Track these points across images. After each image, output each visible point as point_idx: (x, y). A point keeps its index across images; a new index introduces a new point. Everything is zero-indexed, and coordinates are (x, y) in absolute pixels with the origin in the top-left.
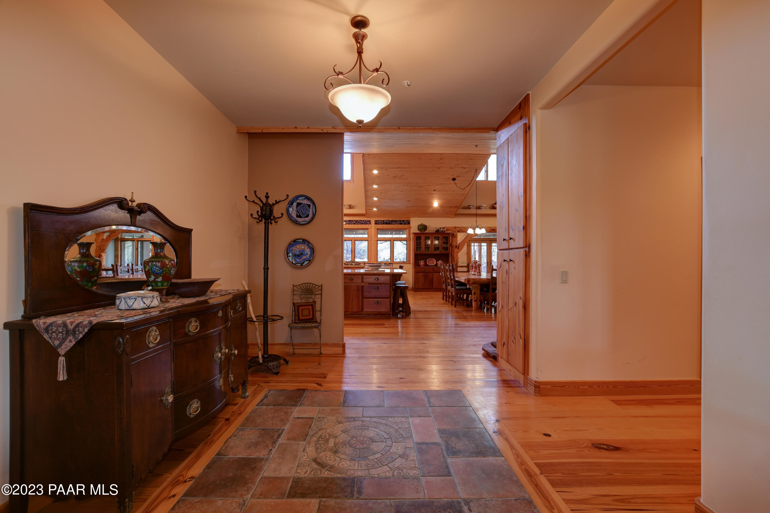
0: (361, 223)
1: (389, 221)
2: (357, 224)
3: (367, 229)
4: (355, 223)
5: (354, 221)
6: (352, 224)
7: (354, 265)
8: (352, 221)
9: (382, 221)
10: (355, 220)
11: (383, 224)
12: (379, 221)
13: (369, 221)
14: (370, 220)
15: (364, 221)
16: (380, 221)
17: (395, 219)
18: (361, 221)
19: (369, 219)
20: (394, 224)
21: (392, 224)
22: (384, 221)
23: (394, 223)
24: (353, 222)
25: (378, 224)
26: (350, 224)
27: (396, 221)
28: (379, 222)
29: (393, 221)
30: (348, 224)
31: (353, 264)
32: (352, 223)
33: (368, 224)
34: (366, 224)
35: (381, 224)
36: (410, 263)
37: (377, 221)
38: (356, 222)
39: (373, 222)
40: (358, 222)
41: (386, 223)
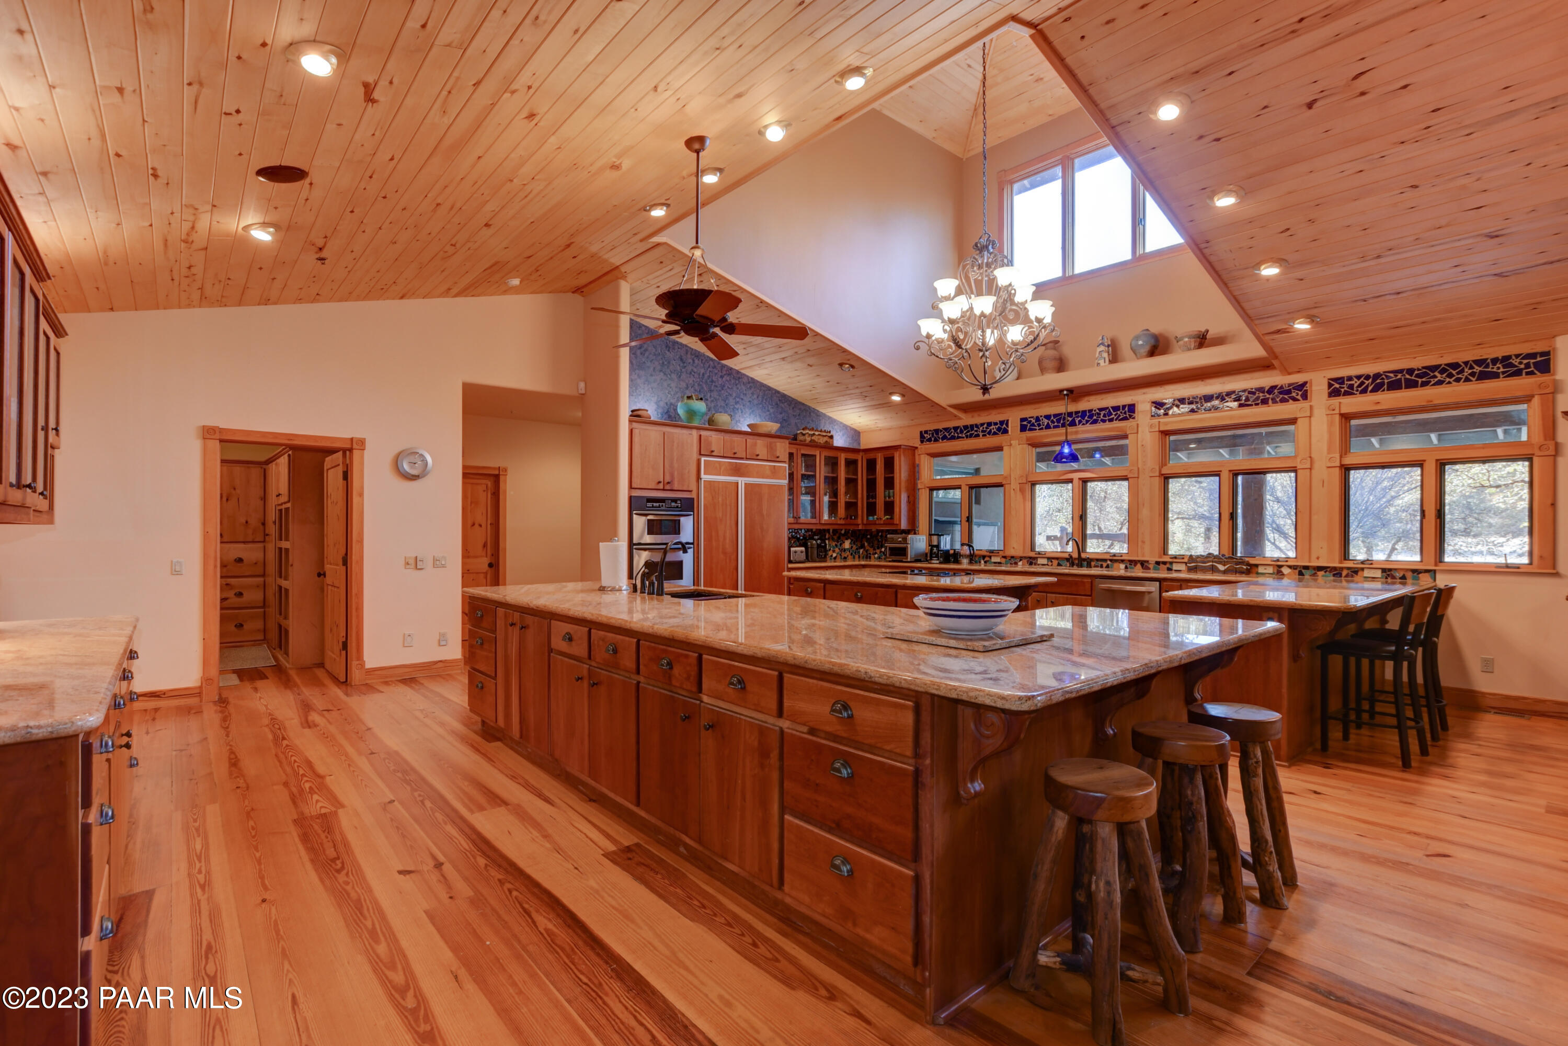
0: (1259, 399)
1: (1413, 371)
3: (1293, 421)
7: (1225, 572)
9: (1368, 377)
11: (1376, 390)
12: (1350, 378)
13: (1301, 387)
14: (1305, 383)
15: (1273, 388)
16: (1358, 377)
17: (1444, 361)
18: (1261, 389)
19: (1299, 378)
20: (1440, 383)
21: (1424, 384)
22: (1378, 376)
23: (1441, 377)
25: (1346, 394)
27: (1455, 366)
28: (1350, 386)
29: (1433, 368)
31: (1221, 568)
33: (1295, 399)
34: (1285, 400)
35: (1364, 391)
37: (1340, 380)
39: (1320, 389)
41: (1395, 386)
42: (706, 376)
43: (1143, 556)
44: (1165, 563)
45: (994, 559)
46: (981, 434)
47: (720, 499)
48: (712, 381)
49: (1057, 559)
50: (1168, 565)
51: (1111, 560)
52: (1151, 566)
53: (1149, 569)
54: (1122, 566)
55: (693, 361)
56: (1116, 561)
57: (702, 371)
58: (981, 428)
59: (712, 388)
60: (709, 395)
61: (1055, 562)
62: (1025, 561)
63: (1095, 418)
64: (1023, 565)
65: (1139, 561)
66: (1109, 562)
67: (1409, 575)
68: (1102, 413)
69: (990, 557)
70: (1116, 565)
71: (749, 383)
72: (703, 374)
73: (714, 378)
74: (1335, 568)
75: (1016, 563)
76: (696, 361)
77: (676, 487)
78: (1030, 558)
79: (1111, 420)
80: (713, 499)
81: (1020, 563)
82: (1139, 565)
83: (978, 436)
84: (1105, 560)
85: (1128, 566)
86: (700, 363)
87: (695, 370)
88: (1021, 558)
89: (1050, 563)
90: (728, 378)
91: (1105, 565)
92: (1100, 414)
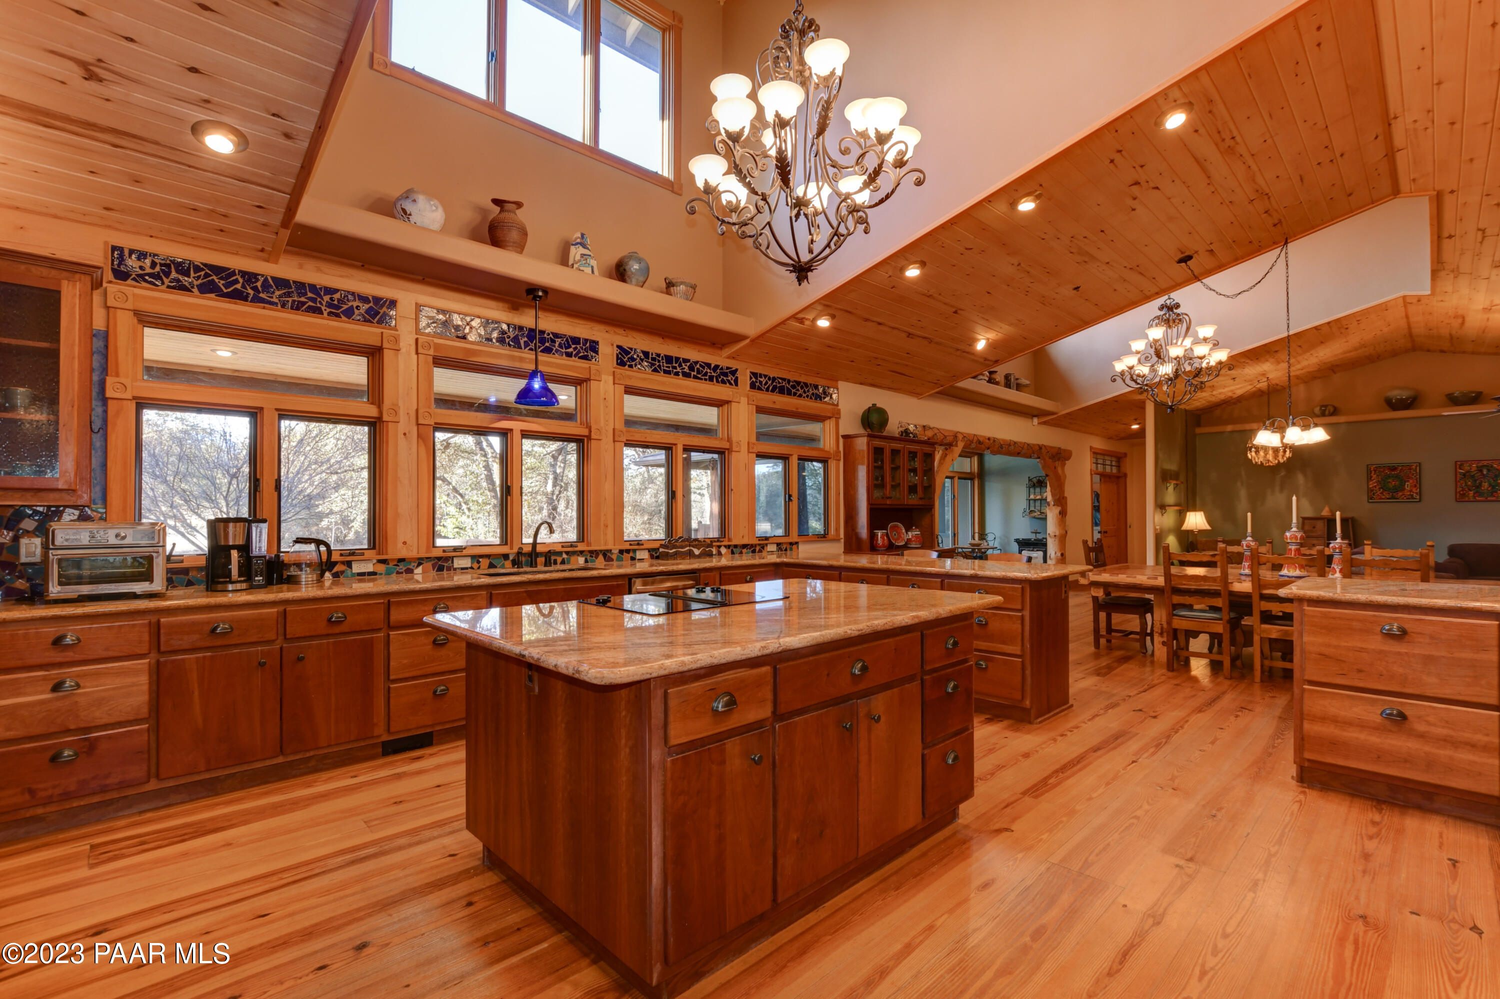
0: (706, 374)
1: (789, 381)
2: (695, 377)
4: (687, 370)
5: (686, 361)
6: (677, 374)
8: (677, 359)
9: (769, 379)
10: (688, 361)
11: (773, 391)
12: (761, 376)
13: (734, 372)
14: (737, 370)
15: (717, 367)
16: (765, 376)
17: (802, 379)
18: (709, 365)
19: (733, 364)
20: (800, 396)
21: (795, 394)
22: (774, 379)
23: (801, 391)
24: (680, 365)
25: (759, 389)
26: (668, 373)
27: (806, 384)
28: (761, 382)
29: (798, 383)
30: (665, 372)
31: (697, 552)
32: (678, 369)
33: (731, 384)
34: (723, 382)
35: (767, 390)
36: (838, 540)
37: (754, 374)
38: (691, 368)
39: (745, 379)
40: (698, 372)
41: (782, 391)
43: (606, 544)
44: (628, 551)
45: (357, 568)
46: (326, 311)
49: (488, 556)
50: (631, 554)
51: (567, 553)
52: (614, 557)
53: (612, 560)
54: (581, 560)
56: (574, 553)
58: (327, 298)
61: (485, 562)
62: (429, 565)
63: (547, 344)
64: (424, 572)
65: (601, 551)
66: (565, 556)
67: (788, 547)
68: (558, 341)
69: (349, 564)
70: (573, 558)
74: (752, 546)
75: (410, 571)
78: (439, 559)
79: (569, 355)
81: (419, 570)
82: (601, 557)
83: (317, 311)
84: (560, 553)
85: (588, 558)
88: (420, 562)
89: (476, 565)
91: (559, 560)
92: (555, 342)
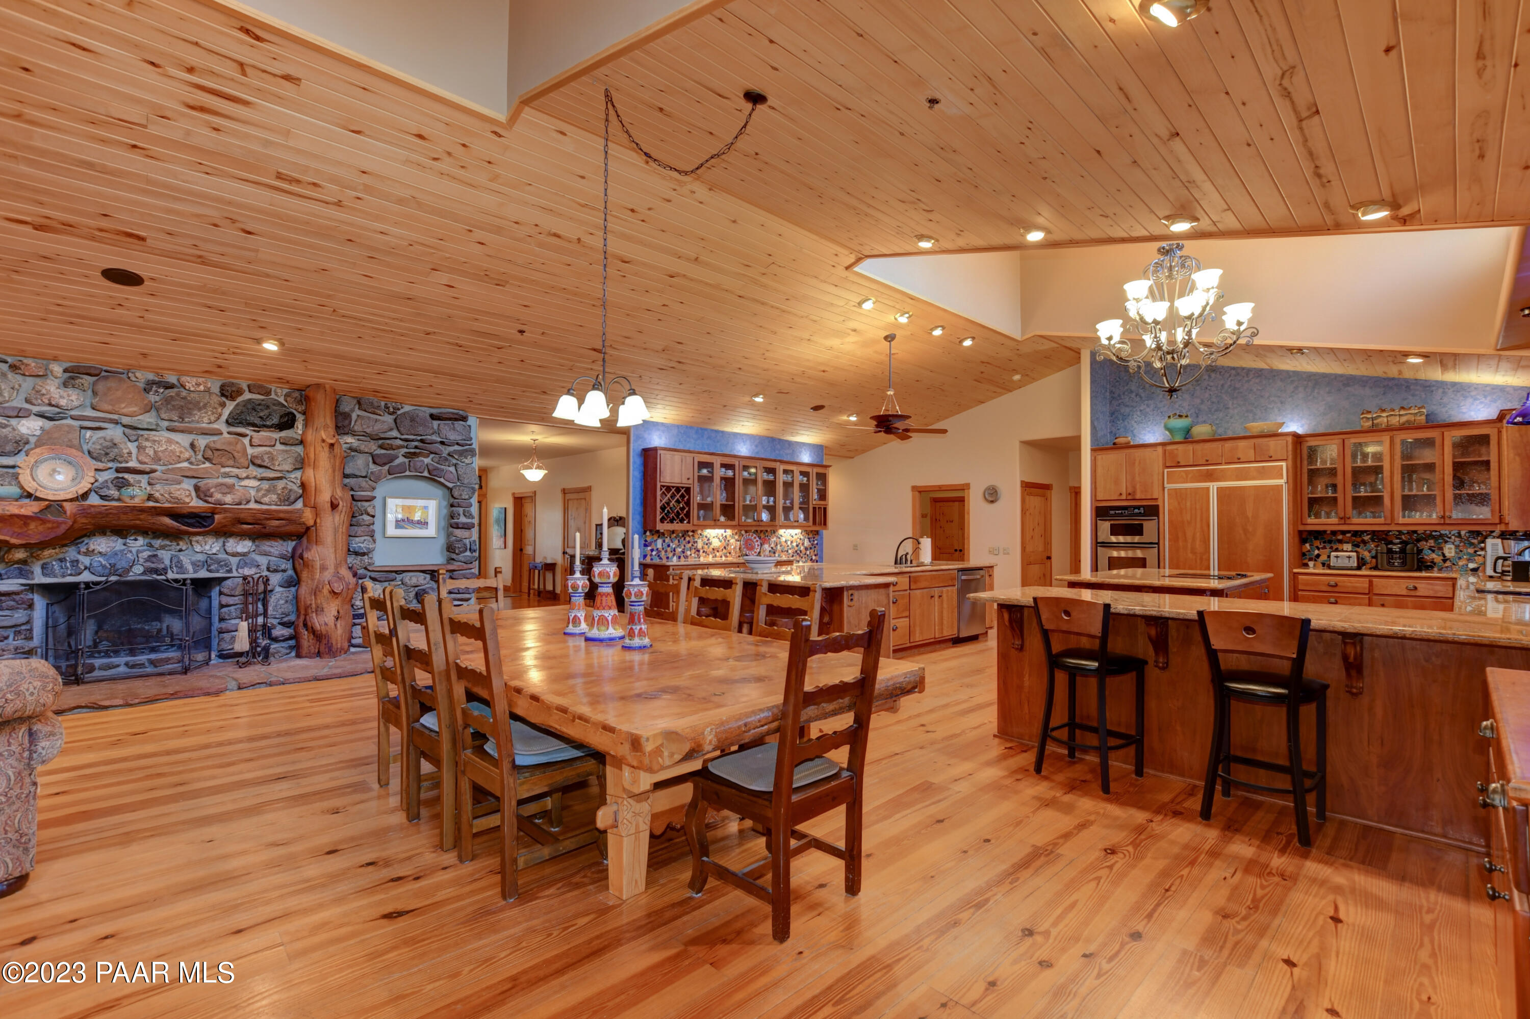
42: (1226, 387)
47: (1188, 504)
48: (1235, 389)
55: (1210, 376)
57: (1222, 382)
59: (1235, 395)
60: (1230, 403)
71: (1290, 377)
72: (1223, 385)
73: (1237, 386)
76: (1213, 375)
77: (1138, 496)
80: (1179, 503)
86: (1218, 375)
87: (1212, 384)
90: (1257, 381)
